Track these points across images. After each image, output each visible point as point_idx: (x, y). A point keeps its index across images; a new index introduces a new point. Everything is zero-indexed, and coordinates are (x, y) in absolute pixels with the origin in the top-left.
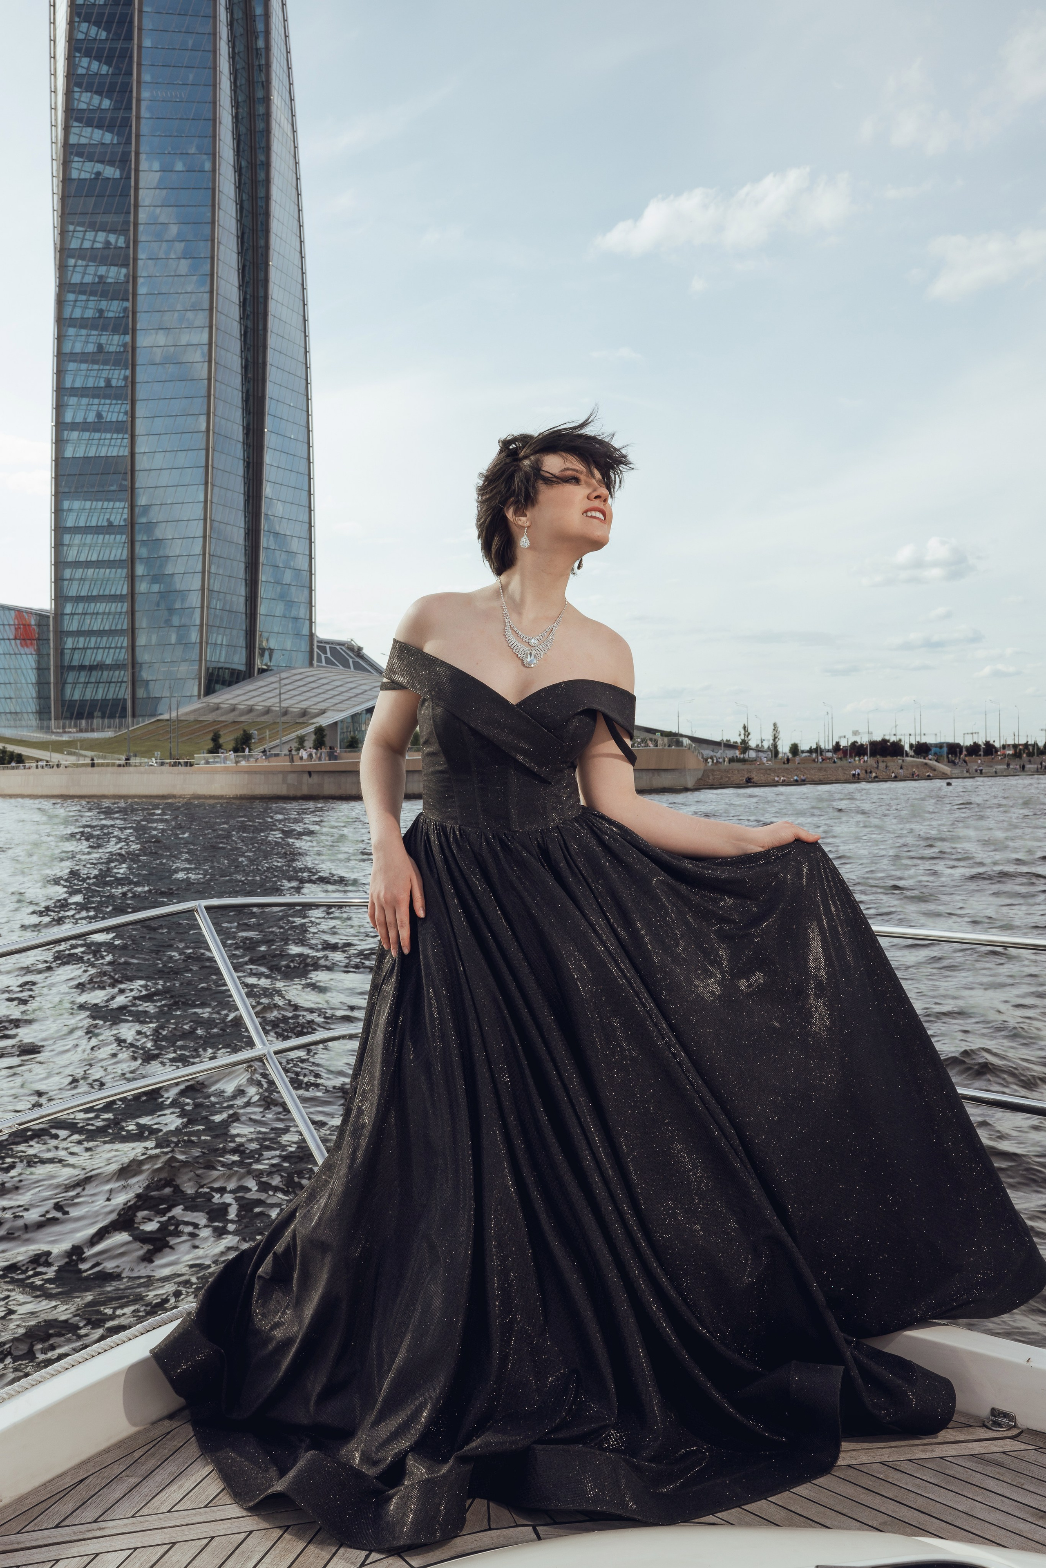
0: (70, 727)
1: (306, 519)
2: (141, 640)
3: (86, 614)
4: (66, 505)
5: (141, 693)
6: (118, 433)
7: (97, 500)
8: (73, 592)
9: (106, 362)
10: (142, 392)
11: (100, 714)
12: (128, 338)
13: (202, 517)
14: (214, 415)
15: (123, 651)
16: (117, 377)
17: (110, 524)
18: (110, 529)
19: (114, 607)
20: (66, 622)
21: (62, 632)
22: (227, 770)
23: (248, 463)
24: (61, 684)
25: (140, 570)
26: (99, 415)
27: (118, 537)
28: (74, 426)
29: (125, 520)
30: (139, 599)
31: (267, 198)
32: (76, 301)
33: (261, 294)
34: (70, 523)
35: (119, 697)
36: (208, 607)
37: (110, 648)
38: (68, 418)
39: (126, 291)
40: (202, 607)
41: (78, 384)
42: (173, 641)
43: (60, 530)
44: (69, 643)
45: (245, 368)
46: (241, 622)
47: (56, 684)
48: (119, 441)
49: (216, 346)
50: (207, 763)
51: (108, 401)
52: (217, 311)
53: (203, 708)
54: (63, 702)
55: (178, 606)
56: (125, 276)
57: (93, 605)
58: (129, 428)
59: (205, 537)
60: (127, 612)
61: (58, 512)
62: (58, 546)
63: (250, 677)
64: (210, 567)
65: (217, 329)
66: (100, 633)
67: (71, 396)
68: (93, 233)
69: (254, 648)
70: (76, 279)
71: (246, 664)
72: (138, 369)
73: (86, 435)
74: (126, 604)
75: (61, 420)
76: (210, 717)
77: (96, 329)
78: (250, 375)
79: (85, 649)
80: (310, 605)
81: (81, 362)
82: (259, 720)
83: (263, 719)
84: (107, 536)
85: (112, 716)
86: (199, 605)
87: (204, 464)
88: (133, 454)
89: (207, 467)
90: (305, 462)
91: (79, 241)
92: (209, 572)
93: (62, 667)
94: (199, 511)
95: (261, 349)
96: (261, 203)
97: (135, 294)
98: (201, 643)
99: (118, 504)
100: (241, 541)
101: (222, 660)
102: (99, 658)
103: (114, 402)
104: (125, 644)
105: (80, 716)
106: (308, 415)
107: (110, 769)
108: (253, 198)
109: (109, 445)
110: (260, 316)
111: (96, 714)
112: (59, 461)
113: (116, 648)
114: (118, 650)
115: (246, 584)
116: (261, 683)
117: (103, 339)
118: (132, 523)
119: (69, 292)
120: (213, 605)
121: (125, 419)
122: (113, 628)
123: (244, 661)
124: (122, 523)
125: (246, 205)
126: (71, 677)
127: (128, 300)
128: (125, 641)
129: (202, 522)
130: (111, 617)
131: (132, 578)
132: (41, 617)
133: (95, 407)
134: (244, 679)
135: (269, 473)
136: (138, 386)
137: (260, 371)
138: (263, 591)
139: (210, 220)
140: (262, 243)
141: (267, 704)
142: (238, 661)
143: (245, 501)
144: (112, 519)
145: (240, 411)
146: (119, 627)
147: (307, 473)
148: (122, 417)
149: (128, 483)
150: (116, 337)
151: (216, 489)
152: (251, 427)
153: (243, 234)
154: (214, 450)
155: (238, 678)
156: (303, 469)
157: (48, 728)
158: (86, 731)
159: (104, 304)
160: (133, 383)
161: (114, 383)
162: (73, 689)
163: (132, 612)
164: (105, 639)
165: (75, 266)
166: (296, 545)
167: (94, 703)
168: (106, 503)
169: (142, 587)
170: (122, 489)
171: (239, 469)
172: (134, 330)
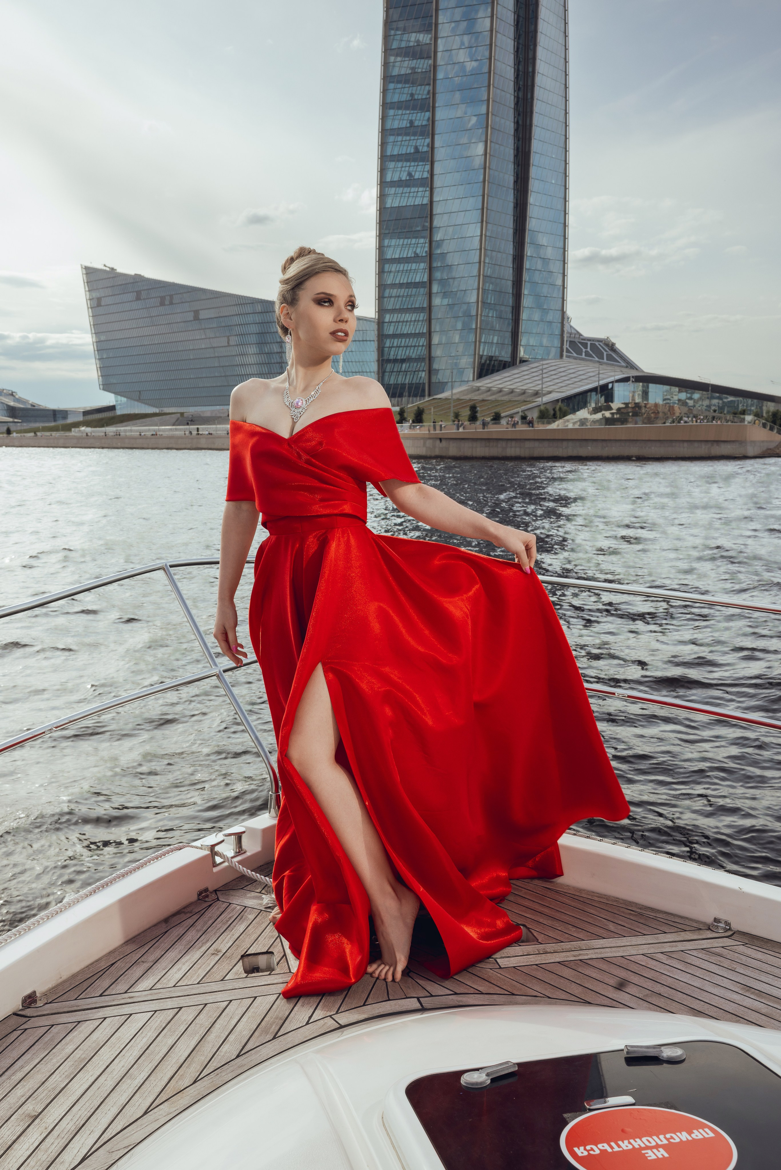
1: (562, 245)
2: (435, 340)
3: (399, 322)
4: (386, 243)
5: (434, 379)
6: (422, 187)
7: (407, 238)
8: (390, 306)
9: (414, 134)
10: (438, 155)
11: (406, 395)
12: (430, 115)
13: (479, 248)
14: (489, 168)
15: (424, 348)
16: (423, 144)
17: (417, 256)
18: (416, 259)
19: (418, 316)
20: (385, 328)
21: (383, 335)
23: (517, 204)
24: (382, 373)
25: (435, 288)
26: (410, 174)
27: (421, 265)
28: (392, 184)
29: (426, 252)
30: (434, 310)
32: (395, 89)
34: (388, 256)
35: (420, 382)
36: (481, 315)
37: (415, 346)
38: (388, 178)
39: (429, 78)
40: (477, 315)
41: (395, 152)
42: (457, 341)
43: (382, 261)
44: (388, 343)
45: (517, 130)
46: (509, 326)
48: (423, 193)
49: (492, 115)
51: (416, 163)
52: (493, 87)
53: (468, 389)
55: (460, 314)
56: (428, 66)
57: (404, 315)
58: (429, 183)
59: (480, 262)
60: (426, 320)
61: (381, 248)
62: (381, 273)
63: (513, 365)
64: (483, 285)
65: (494, 102)
66: (408, 336)
67: (391, 161)
68: (408, 35)
69: (517, 345)
70: (395, 72)
71: (511, 357)
72: (436, 137)
73: (400, 190)
74: (425, 314)
75: (383, 180)
76: (469, 396)
77: (409, 109)
78: (520, 136)
79: (398, 347)
81: (398, 135)
82: (501, 398)
83: (505, 398)
84: (414, 264)
85: (415, 395)
87: (480, 207)
88: (431, 202)
89: (483, 209)
90: (562, 201)
91: (398, 42)
92: (483, 289)
93: (383, 361)
94: (476, 243)
97: (435, 80)
98: (475, 342)
99: (421, 241)
100: (509, 264)
101: (492, 354)
102: (407, 354)
103: (420, 164)
104: (424, 344)
106: (566, 164)
109: (416, 196)
110: (529, 88)
111: (404, 395)
112: (382, 210)
113: (418, 346)
114: (419, 348)
115: (513, 297)
116: (521, 371)
117: (414, 117)
118: (431, 254)
119: (390, 82)
120: (486, 313)
122: (417, 332)
123: (510, 354)
124: (424, 254)
126: (388, 368)
127: (430, 85)
128: (423, 341)
129: (478, 251)
130: (416, 323)
131: (430, 295)
132: (368, 322)
133: (407, 169)
134: (509, 366)
136: (436, 150)
137: (528, 131)
138: (525, 302)
141: (513, 386)
142: (505, 355)
144: (418, 252)
146: (421, 331)
147: (563, 209)
148: (426, 175)
149: (428, 224)
150: (422, 114)
151: (490, 226)
154: (488, 196)
155: (504, 366)
156: (560, 206)
159: (414, 90)
160: (433, 148)
161: (420, 149)
162: (389, 377)
163: (430, 320)
164: (411, 340)
165: (394, 62)
166: (554, 266)
167: (403, 386)
168: (413, 240)
169: (437, 301)
170: (424, 229)
171: (509, 209)
172: (434, 108)
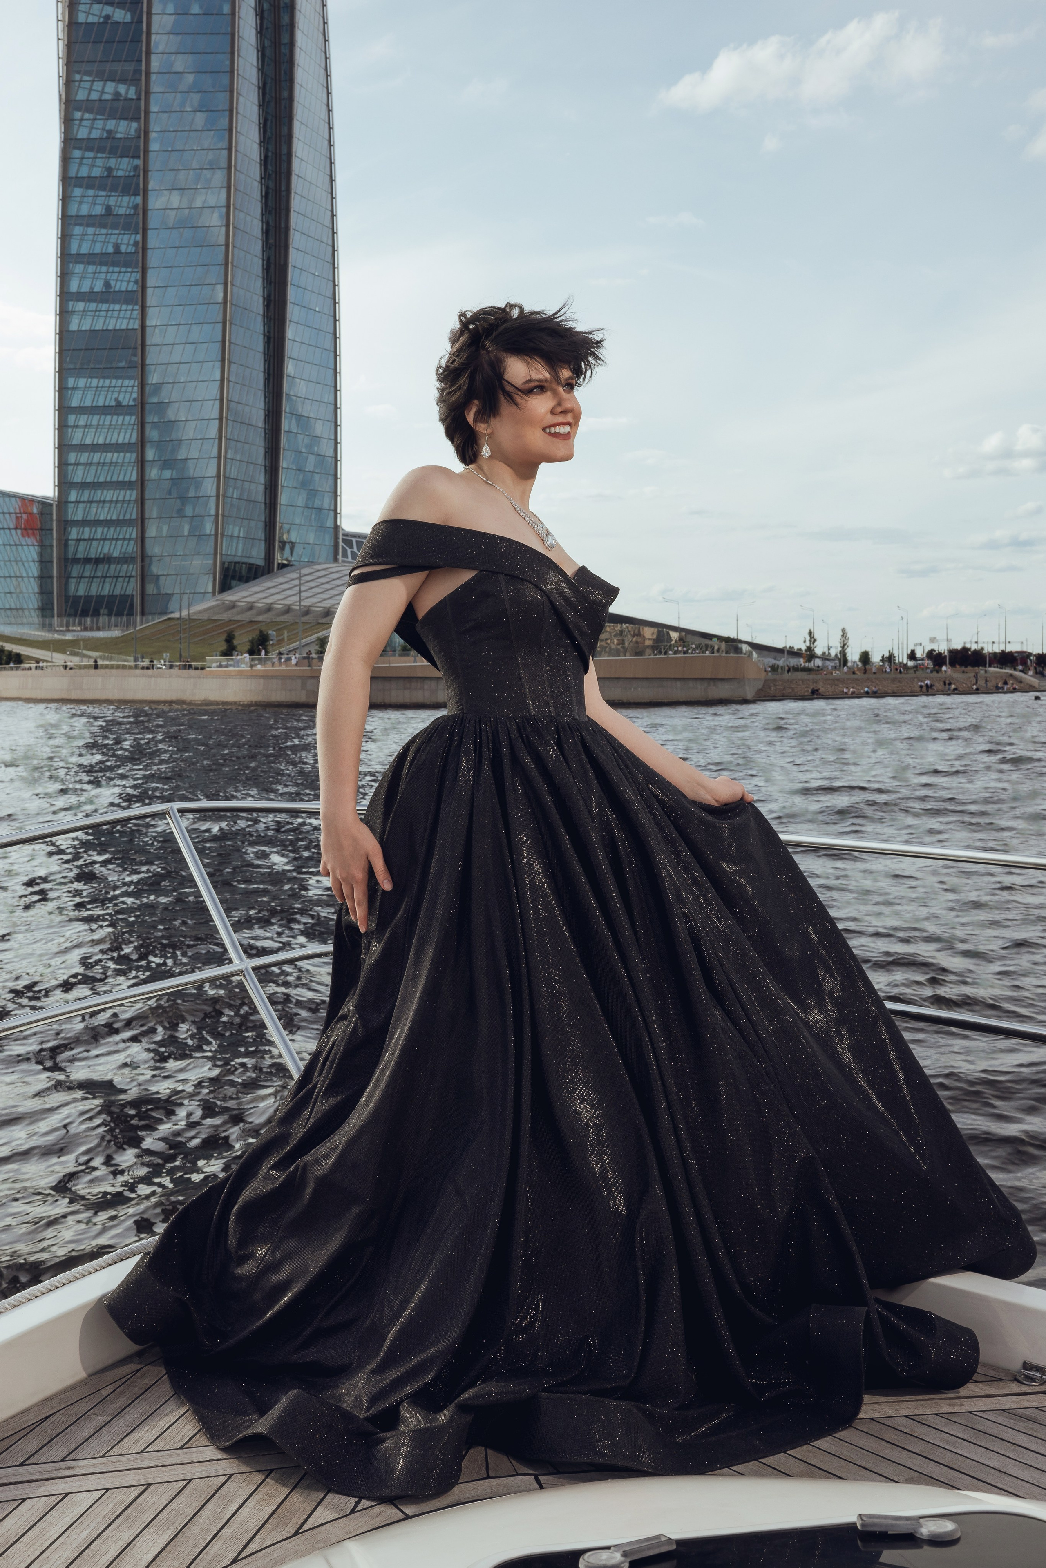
0: (74, 625)
1: (332, 400)
2: (152, 531)
3: (92, 502)
4: (71, 382)
5: (150, 589)
6: (128, 304)
7: (104, 378)
8: (78, 479)
9: (114, 226)
10: (153, 259)
11: (106, 611)
12: (139, 200)
13: (218, 397)
14: (232, 285)
15: (132, 542)
16: (127, 242)
17: (119, 404)
18: (118, 409)
19: (121, 495)
20: (70, 511)
21: (66, 521)
22: (241, 674)
23: (269, 338)
24: (65, 578)
25: (150, 454)
26: (107, 284)
27: (127, 418)
28: (80, 296)
29: (134, 400)
30: (149, 486)
31: (292, 44)
32: (82, 158)
33: (284, 150)
34: (75, 403)
35: (127, 593)
36: (224, 496)
37: (117, 539)
38: (74, 287)
39: (137, 147)
40: (218, 496)
41: (84, 250)
42: (186, 533)
43: (64, 410)
44: (74, 533)
45: (266, 233)
46: (260, 513)
47: (59, 578)
48: (129, 313)
49: (235, 208)
50: (220, 666)
51: (117, 269)
52: (236, 169)
53: (217, 606)
54: (67, 598)
55: (191, 494)
56: (136, 131)
57: (99, 492)
58: (139, 298)
59: (221, 419)
60: (136, 500)
61: (62, 390)
62: (62, 427)
63: (269, 573)
64: (226, 452)
65: (236, 189)
66: (108, 523)
67: (76, 262)
68: (101, 83)
69: (274, 541)
70: (82, 134)
71: (265, 559)
72: (150, 233)
73: (93, 306)
74: (135, 492)
75: (65, 290)
76: (225, 616)
77: (105, 190)
78: (271, 241)
79: (91, 540)
80: (335, 495)
81: (88, 225)
82: (278, 619)
83: (282, 618)
84: (115, 417)
85: (119, 614)
86: (214, 493)
87: (220, 338)
88: (143, 327)
89: (224, 342)
90: (330, 337)
91: (86, 92)
92: (225, 458)
93: (66, 559)
94: (214, 390)
95: (284, 212)
96: (284, 50)
97: (146, 151)
98: (216, 535)
99: (127, 382)
100: (261, 423)
101: (239, 554)
102: (106, 550)
103: (123, 270)
104: (134, 536)
105: (85, 613)
106: (335, 286)
107: (114, 671)
108: (276, 44)
109: (118, 318)
110: (283, 176)
111: (102, 611)
112: (64, 335)
113: (124, 539)
114: (126, 542)
115: (266, 471)
116: (281, 580)
117: (112, 201)
118: (142, 403)
119: (75, 148)
120: (229, 494)
121: (135, 289)
122: (121, 518)
123: (262, 555)
124: (131, 403)
125: (268, 52)
126: (75, 571)
127: (138, 157)
128: (134, 533)
129: (217, 403)
130: (119, 505)
131: (142, 463)
132: (44, 504)
133: (103, 276)
134: (262, 575)
135: (291, 349)
136: (149, 252)
137: (283, 236)
138: (285, 479)
139: (228, 69)
140: (285, 94)
141: (288, 602)
142: (257, 555)
143: (265, 379)
144: (121, 398)
145: (261, 280)
146: (127, 517)
147: (333, 349)
148: (132, 287)
149: (137, 359)
150: (126, 198)
151: (233, 366)
152: (272, 298)
153: (265, 84)
154: (231, 323)
155: (256, 573)
156: (329, 345)
157: (51, 625)
158: (92, 629)
159: (112, 162)
160: (144, 249)
161: (123, 249)
162: (78, 584)
163: (142, 501)
164: (112, 529)
165: (82, 120)
166: (321, 429)
167: (100, 599)
168: (114, 381)
169: (153, 473)
170: (132, 366)
171: (259, 344)
172: (145, 191)
